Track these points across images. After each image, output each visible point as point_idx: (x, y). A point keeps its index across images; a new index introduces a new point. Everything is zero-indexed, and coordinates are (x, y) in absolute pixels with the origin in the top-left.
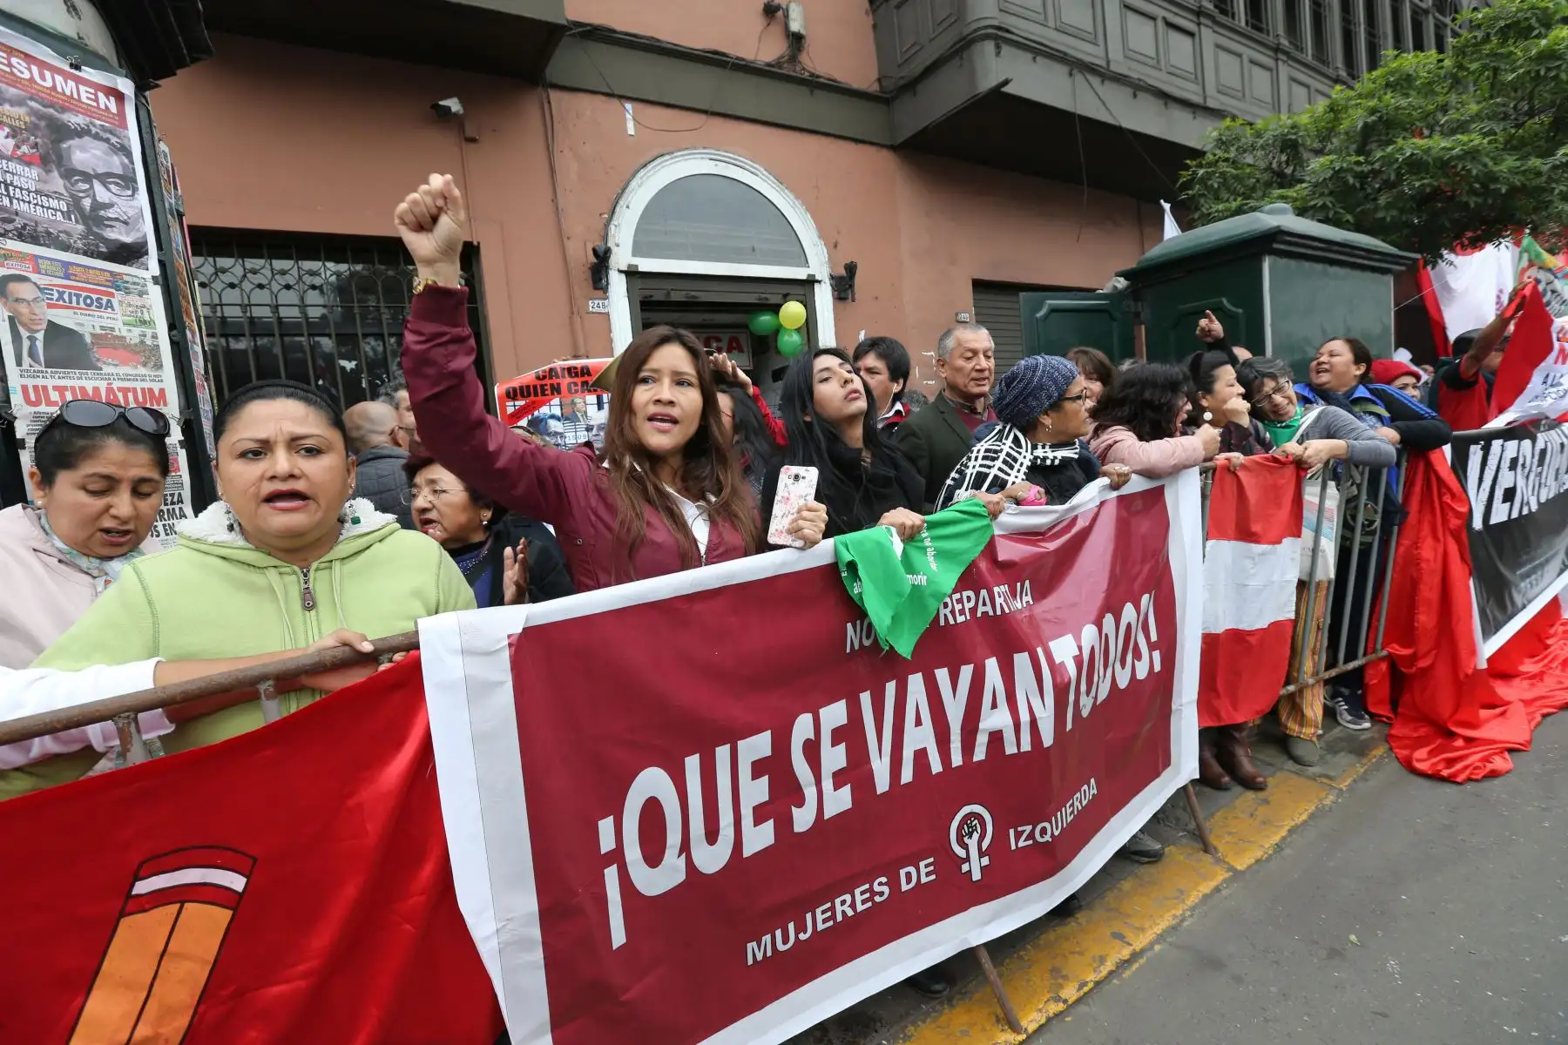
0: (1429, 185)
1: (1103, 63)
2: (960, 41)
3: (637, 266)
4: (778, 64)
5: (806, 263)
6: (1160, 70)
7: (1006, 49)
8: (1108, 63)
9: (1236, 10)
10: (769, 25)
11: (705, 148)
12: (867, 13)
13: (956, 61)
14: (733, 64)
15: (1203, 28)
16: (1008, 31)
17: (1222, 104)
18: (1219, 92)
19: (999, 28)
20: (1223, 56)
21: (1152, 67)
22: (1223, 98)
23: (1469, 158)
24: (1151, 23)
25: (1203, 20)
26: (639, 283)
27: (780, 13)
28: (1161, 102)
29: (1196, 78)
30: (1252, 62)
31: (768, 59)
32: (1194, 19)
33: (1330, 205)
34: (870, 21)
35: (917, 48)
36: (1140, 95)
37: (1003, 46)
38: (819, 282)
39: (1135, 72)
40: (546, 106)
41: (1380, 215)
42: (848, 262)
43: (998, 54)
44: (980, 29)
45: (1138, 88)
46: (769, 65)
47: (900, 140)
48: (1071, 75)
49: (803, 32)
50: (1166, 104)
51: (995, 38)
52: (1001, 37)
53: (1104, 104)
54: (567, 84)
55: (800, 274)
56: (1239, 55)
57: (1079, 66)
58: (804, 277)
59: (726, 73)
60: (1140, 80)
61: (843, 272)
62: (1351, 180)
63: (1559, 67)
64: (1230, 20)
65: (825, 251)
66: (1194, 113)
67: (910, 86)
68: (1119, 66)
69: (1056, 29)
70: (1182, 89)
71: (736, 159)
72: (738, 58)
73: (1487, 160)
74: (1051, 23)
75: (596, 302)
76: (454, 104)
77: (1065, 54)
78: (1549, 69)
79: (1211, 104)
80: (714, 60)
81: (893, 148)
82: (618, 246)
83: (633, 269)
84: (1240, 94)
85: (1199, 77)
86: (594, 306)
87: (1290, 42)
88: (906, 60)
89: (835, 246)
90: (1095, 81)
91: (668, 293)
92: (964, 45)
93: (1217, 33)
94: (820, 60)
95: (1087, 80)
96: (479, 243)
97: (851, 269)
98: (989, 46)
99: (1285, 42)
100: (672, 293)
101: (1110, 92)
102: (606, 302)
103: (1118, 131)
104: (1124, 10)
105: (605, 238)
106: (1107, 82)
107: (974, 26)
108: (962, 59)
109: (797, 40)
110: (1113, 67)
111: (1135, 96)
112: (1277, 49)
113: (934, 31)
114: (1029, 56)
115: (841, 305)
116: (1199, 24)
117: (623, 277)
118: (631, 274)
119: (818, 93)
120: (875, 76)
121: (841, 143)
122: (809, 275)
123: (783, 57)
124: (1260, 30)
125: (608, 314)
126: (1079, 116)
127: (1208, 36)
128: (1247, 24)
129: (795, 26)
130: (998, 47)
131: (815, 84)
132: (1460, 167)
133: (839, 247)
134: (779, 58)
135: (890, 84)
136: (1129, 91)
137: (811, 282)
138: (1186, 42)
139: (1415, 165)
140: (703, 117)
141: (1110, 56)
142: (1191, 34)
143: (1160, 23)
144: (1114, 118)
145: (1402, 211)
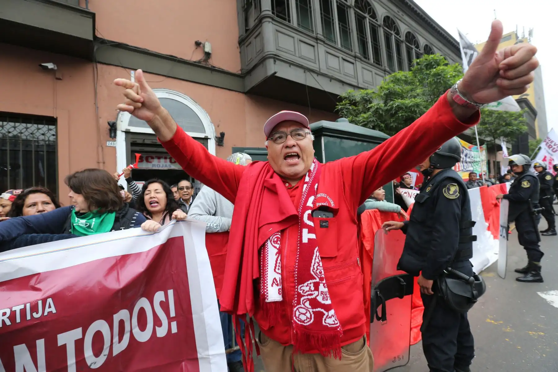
0: (405, 115)
1: (318, 70)
2: (263, 58)
3: (129, 130)
4: (199, 62)
5: (205, 132)
6: (341, 73)
7: (277, 62)
8: (320, 69)
9: (370, 58)
10: (197, 48)
11: (164, 89)
12: (238, 48)
13: (261, 65)
14: (178, 60)
15: (357, 61)
16: (278, 56)
17: (364, 86)
18: (364, 82)
19: (275, 55)
20: (365, 71)
21: (338, 72)
22: (364, 84)
23: (416, 106)
24: (337, 59)
25: (357, 59)
26: (130, 136)
27: (202, 45)
28: (342, 84)
29: (355, 77)
30: (376, 74)
31: (195, 60)
32: (354, 59)
33: (375, 120)
34: (239, 50)
35: (252, 60)
36: (332, 81)
37: (276, 61)
38: (210, 139)
39: (330, 73)
40: (95, 69)
41: (392, 125)
42: (221, 132)
43: (275, 63)
44: (268, 55)
45: (331, 78)
46: (195, 62)
47: (246, 91)
48: (305, 72)
49: (210, 52)
50: (343, 85)
51: (274, 58)
52: (276, 58)
53: (318, 83)
54: (107, 62)
55: (202, 135)
56: (371, 72)
57: (307, 70)
58: (203, 137)
59: (176, 63)
60: (332, 76)
61: (219, 136)
62: (381, 112)
63: (440, 78)
64: (368, 60)
65: (214, 128)
66: (354, 88)
67: (249, 72)
68: (324, 70)
69: (299, 57)
70: (349, 80)
71: (177, 93)
72: (181, 59)
73: (422, 107)
74: (297, 55)
75: (110, 142)
76: (50, 66)
77: (302, 65)
78: (437, 79)
79: (360, 86)
80: (171, 59)
81: (243, 93)
82: (122, 122)
83: (128, 131)
84: (372, 84)
85: (356, 77)
86: (109, 144)
87: (390, 69)
88: (249, 64)
89: (218, 126)
90: (315, 75)
91: (144, 140)
92: (263, 60)
93: (362, 63)
94: (215, 62)
95: (312, 75)
96: (57, 117)
97: (223, 135)
98: (272, 61)
99: (387, 69)
100: (145, 140)
101: (320, 79)
102: (115, 142)
103: (324, 92)
104: (326, 54)
105: (117, 119)
106: (319, 76)
107: (267, 54)
108: (263, 64)
109: (208, 55)
110: (322, 71)
111: (331, 81)
112: (385, 71)
113: (256, 54)
114: (288, 65)
115: (218, 147)
116: (356, 60)
117: (124, 134)
118: (127, 132)
119: (214, 73)
120: (240, 68)
121: (224, 90)
122: (205, 136)
123: (201, 59)
124: (379, 65)
125: (115, 147)
126: (308, 86)
127: (359, 65)
128: (374, 62)
129: (207, 49)
130: (275, 61)
131: (213, 69)
132: (413, 109)
133: (220, 127)
134: (200, 60)
135: (244, 71)
136: (329, 79)
137: (206, 139)
138: (351, 65)
139: (399, 108)
140: (164, 78)
141: (321, 67)
142: (353, 63)
143: (341, 59)
144: (322, 87)
145: (399, 124)
